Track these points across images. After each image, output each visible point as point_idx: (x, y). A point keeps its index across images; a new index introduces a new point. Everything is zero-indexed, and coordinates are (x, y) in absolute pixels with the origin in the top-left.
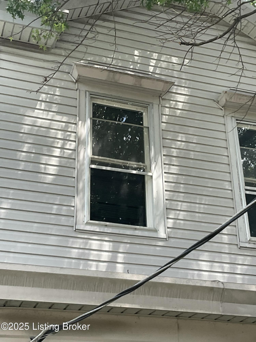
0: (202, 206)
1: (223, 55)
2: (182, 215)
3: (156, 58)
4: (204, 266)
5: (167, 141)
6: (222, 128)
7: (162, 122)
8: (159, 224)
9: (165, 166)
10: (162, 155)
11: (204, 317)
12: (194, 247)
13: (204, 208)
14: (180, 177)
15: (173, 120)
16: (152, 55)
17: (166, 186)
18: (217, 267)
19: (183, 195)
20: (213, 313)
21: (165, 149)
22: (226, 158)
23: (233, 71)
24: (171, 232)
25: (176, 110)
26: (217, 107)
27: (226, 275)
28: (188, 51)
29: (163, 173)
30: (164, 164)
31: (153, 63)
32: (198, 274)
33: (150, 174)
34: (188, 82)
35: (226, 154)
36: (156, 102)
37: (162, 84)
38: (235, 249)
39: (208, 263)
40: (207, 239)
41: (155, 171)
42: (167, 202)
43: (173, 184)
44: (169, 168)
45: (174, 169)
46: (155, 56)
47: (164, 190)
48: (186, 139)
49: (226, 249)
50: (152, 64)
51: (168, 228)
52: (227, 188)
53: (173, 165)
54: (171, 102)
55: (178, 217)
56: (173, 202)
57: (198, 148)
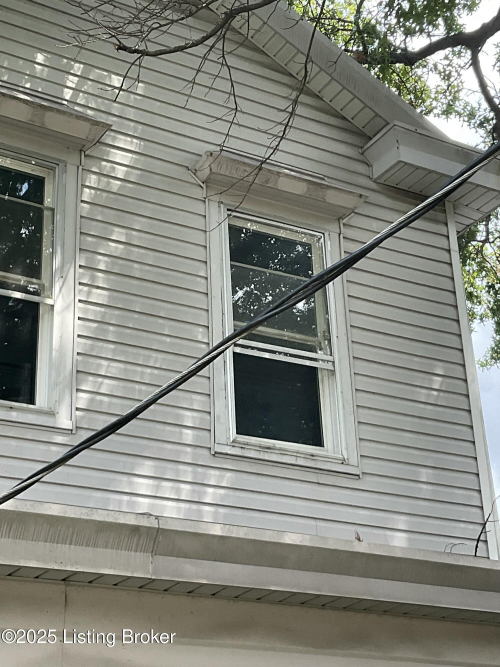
0: (149, 370)
1: (201, 78)
2: (107, 386)
3: (79, 74)
4: (144, 486)
5: (90, 239)
6: (199, 223)
7: (82, 201)
8: (59, 402)
9: (81, 287)
10: (77, 266)
11: (120, 583)
12: (87, 444)
13: (151, 374)
14: (108, 311)
15: (104, 198)
16: (72, 67)
17: (81, 328)
18: (167, 489)
19: (112, 346)
20: (135, 575)
21: (84, 255)
22: (203, 281)
23: (219, 112)
24: (83, 417)
25: (111, 181)
26: (192, 181)
27: (183, 505)
28: (133, 64)
29: (77, 300)
30: (80, 284)
31: (72, 81)
32: (128, 501)
33: (49, 301)
34: (140, 127)
35: (203, 274)
36: (72, 159)
37: (87, 125)
38: (204, 457)
39: (151, 482)
40: (112, 429)
41: (61, 296)
42: (80, 358)
43: (95, 325)
44: (89, 293)
45: (99, 296)
46: (78, 68)
47: (76, 336)
48: (127, 239)
49: (188, 455)
50: (69, 84)
51: (77, 409)
52: (200, 338)
53: (98, 287)
54: (104, 163)
55: (99, 387)
56: (91, 360)
57: (150, 257)
